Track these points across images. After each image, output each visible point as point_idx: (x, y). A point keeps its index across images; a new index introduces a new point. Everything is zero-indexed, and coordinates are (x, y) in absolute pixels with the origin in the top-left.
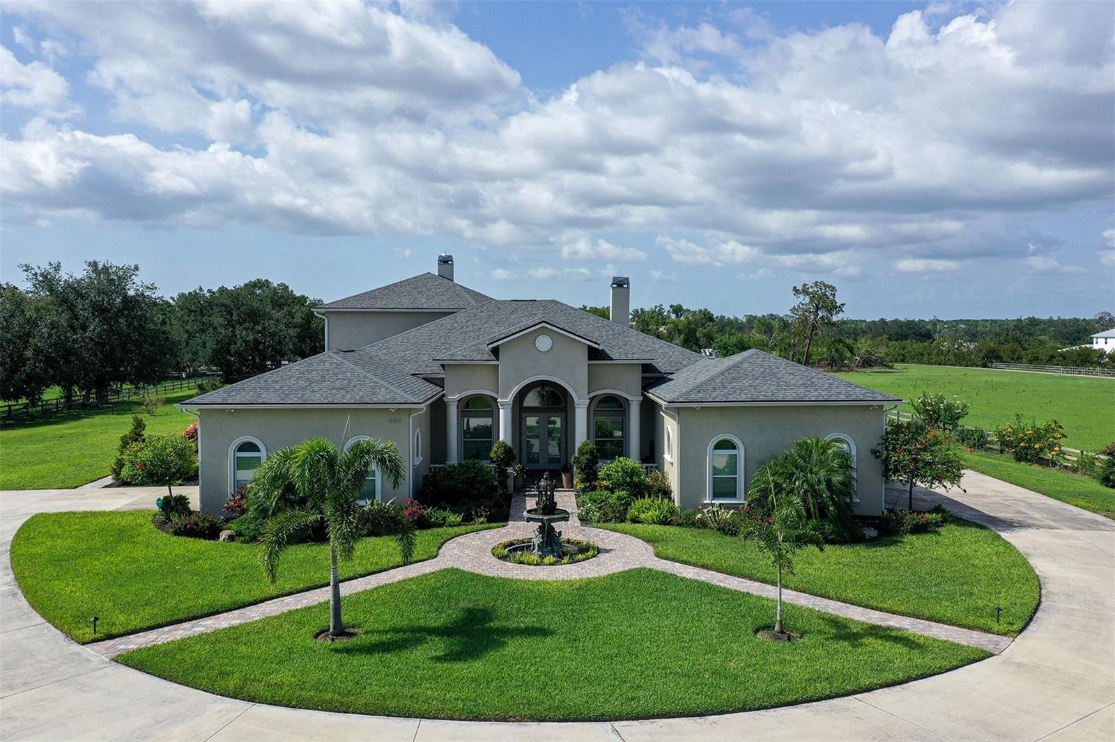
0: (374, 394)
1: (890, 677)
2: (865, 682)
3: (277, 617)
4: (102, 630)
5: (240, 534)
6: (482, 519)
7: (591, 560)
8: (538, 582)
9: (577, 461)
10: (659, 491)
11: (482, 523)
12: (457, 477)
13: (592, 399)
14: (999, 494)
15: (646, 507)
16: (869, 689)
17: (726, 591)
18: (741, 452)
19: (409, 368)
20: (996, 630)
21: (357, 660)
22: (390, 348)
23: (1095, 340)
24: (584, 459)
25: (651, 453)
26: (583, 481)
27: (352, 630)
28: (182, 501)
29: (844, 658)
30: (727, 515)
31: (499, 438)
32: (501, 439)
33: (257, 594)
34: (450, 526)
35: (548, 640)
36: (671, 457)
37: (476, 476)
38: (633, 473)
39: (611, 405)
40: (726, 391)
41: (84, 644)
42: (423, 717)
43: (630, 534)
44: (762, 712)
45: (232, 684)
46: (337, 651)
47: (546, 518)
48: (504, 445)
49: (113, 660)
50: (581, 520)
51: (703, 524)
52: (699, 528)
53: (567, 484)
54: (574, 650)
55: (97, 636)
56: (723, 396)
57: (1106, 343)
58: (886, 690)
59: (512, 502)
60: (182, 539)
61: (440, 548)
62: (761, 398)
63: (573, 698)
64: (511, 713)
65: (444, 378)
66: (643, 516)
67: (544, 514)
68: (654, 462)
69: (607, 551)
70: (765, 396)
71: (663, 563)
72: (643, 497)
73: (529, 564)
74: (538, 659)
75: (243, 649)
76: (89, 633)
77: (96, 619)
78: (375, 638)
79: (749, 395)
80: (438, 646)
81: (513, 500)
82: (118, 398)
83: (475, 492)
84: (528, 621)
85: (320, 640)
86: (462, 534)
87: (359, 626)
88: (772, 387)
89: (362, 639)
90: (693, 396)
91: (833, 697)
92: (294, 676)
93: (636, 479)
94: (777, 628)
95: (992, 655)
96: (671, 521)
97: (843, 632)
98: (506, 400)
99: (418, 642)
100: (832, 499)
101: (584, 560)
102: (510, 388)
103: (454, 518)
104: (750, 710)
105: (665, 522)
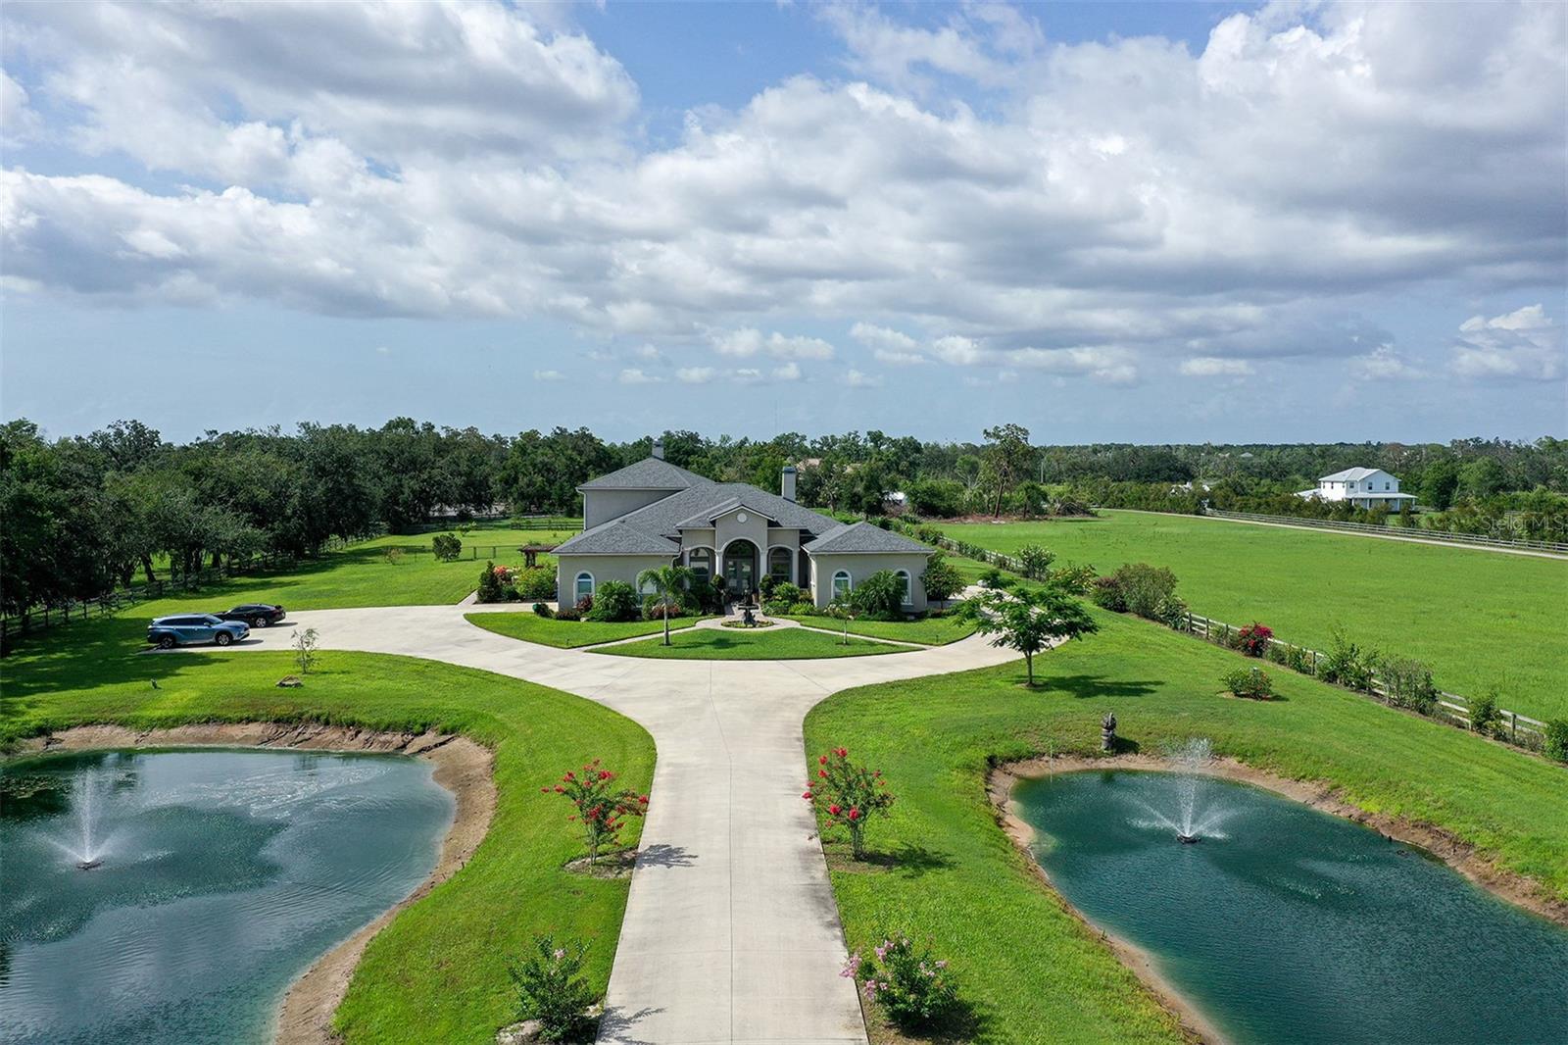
0: (652, 547)
3: (638, 642)
7: (769, 626)
9: (761, 585)
10: (807, 600)
11: (713, 615)
13: (770, 550)
15: (799, 608)
18: (849, 579)
19: (659, 531)
21: (681, 650)
22: (642, 518)
23: (1322, 484)
24: (765, 584)
25: (805, 582)
26: (764, 597)
27: (672, 644)
28: (546, 606)
29: (866, 648)
31: (715, 575)
32: (717, 573)
33: (622, 636)
34: (696, 616)
35: (753, 645)
36: (813, 582)
38: (792, 590)
39: (780, 555)
40: (843, 545)
42: (712, 659)
43: (788, 618)
48: (718, 576)
49: (585, 652)
51: (827, 615)
52: (825, 616)
54: (763, 647)
55: (571, 647)
56: (841, 548)
57: (1332, 487)
60: (563, 621)
61: (695, 623)
62: (861, 549)
63: (764, 656)
64: (742, 659)
65: (681, 537)
66: (797, 611)
69: (776, 624)
70: (863, 548)
71: (803, 627)
72: (798, 602)
74: (750, 649)
78: (683, 645)
79: (855, 548)
80: (709, 647)
81: (728, 603)
84: (744, 641)
86: (704, 619)
88: (867, 544)
89: (678, 646)
90: (824, 549)
93: (794, 594)
94: (845, 643)
95: (927, 650)
96: (811, 613)
97: (871, 643)
98: (720, 551)
100: (889, 599)
101: (766, 627)
102: (722, 545)
103: (697, 613)
105: (808, 614)
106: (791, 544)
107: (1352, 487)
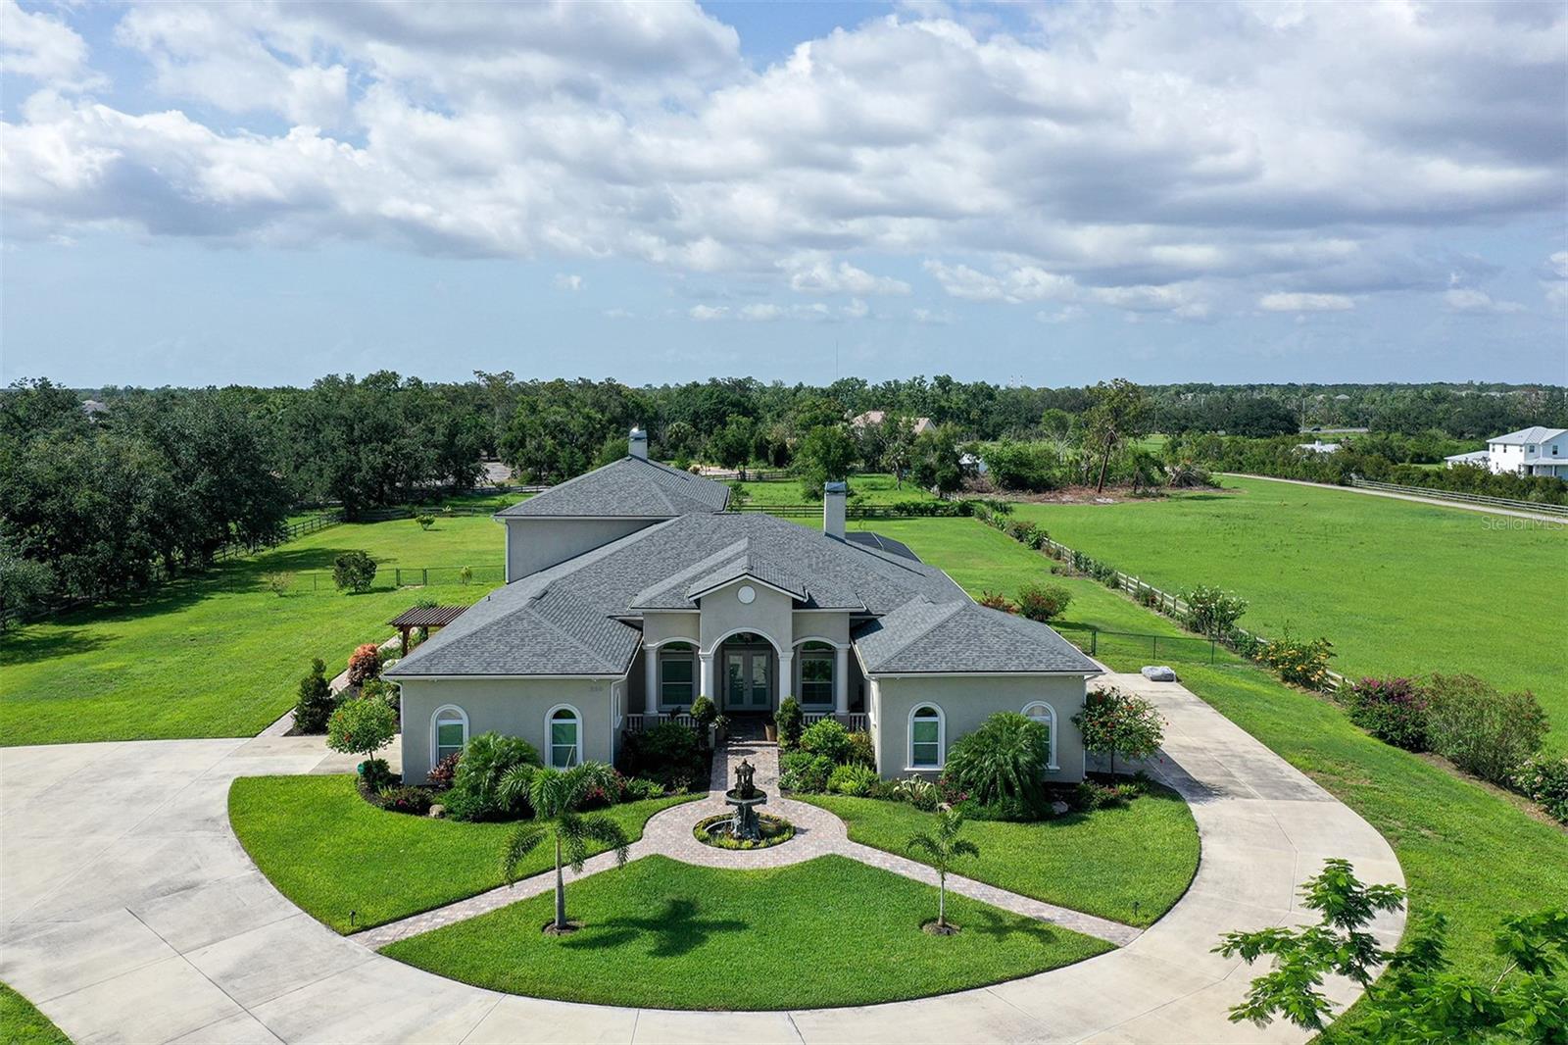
0: (576, 662)
1: (1020, 970)
2: (998, 975)
3: (505, 909)
4: (358, 921)
5: (451, 811)
6: (683, 789)
7: (786, 843)
8: (735, 872)
9: (780, 716)
10: (861, 757)
11: (684, 793)
12: (658, 743)
13: (795, 648)
14: (1221, 747)
15: (847, 776)
16: (1000, 982)
17: (906, 881)
18: (941, 721)
19: (605, 609)
20: (1131, 922)
21: (583, 954)
22: (583, 581)
23: (1491, 446)
24: (787, 716)
25: (860, 699)
26: (786, 737)
27: (572, 923)
28: (382, 765)
29: (988, 951)
30: (923, 788)
31: (700, 694)
32: (702, 694)
33: (482, 884)
34: (653, 798)
35: (742, 935)
36: (874, 717)
37: (677, 740)
38: (834, 737)
39: (816, 665)
40: (927, 659)
41: (345, 935)
42: (641, 1007)
43: (827, 809)
44: (908, 1002)
45: (485, 976)
46: (564, 945)
47: (744, 802)
48: (705, 700)
49: (376, 952)
50: (781, 789)
51: (901, 797)
52: (896, 801)
53: (771, 737)
54: (763, 945)
55: (356, 928)
56: (924, 665)
57: (1505, 451)
58: (1014, 982)
59: (714, 762)
60: (395, 815)
61: (643, 827)
62: (962, 667)
63: (759, 991)
64: (710, 1004)
65: (642, 621)
66: (843, 786)
67: (744, 798)
68: (863, 712)
69: (803, 831)
70: (966, 664)
71: (854, 847)
72: (844, 763)
73: (728, 849)
74: (733, 955)
75: (487, 944)
76: (348, 926)
77: (354, 913)
78: (594, 933)
79: (949, 664)
80: (648, 941)
81: (714, 758)
82: (224, 556)
83: (676, 758)
84: (725, 915)
85: (547, 934)
86: (664, 809)
87: (579, 919)
88: (975, 654)
89: (583, 934)
90: (894, 666)
91: (968, 989)
92: (534, 970)
93: (838, 740)
94: (940, 922)
95: (1118, 947)
96: (870, 792)
97: (998, 925)
98: (707, 652)
99: (632, 936)
100: (1019, 779)
101: (780, 843)
102: (712, 641)
103: (656, 789)
104: (899, 1001)
105: (863, 794)
106: (835, 636)
107: (1532, 451)
